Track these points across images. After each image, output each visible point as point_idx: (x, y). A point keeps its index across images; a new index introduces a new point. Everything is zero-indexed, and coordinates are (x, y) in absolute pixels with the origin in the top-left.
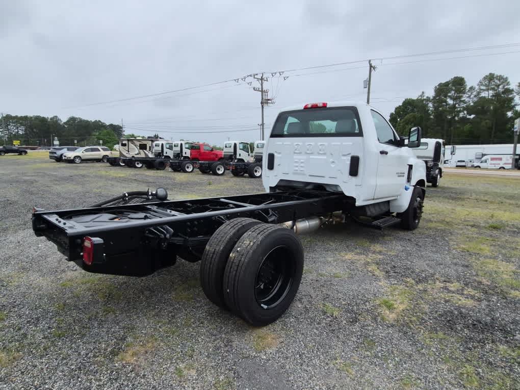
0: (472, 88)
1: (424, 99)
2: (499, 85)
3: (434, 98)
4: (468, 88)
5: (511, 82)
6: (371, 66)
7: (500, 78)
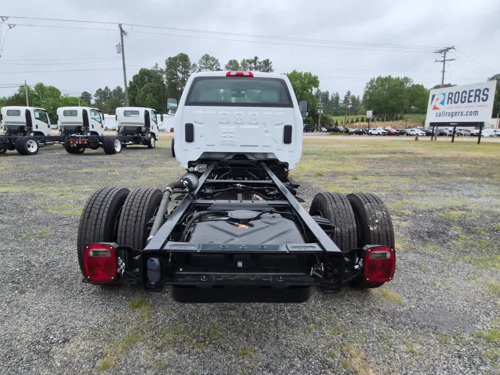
0: (194, 65)
1: (158, 71)
2: (213, 65)
3: (167, 70)
4: (192, 64)
5: (220, 64)
6: (122, 31)
7: (213, 59)
